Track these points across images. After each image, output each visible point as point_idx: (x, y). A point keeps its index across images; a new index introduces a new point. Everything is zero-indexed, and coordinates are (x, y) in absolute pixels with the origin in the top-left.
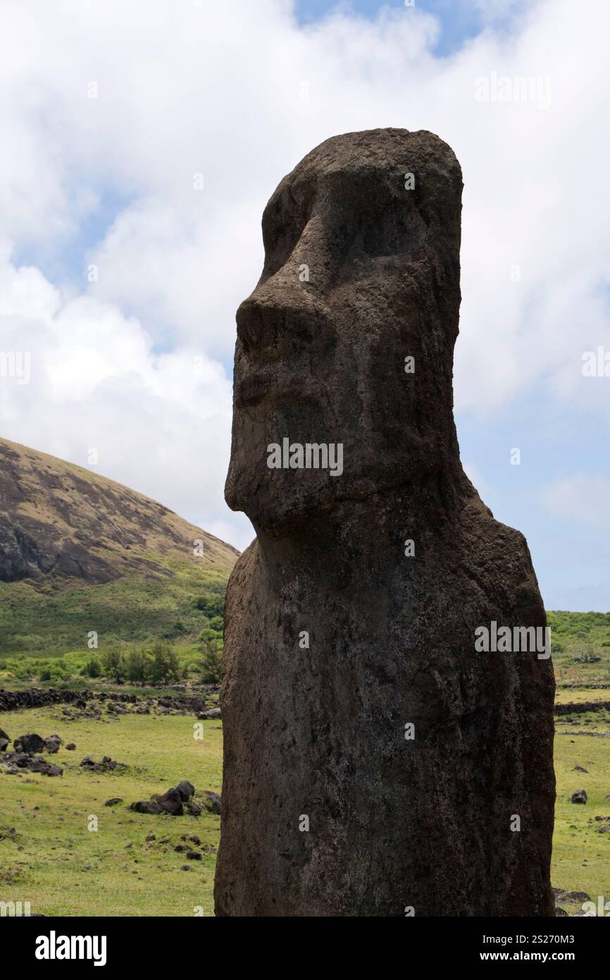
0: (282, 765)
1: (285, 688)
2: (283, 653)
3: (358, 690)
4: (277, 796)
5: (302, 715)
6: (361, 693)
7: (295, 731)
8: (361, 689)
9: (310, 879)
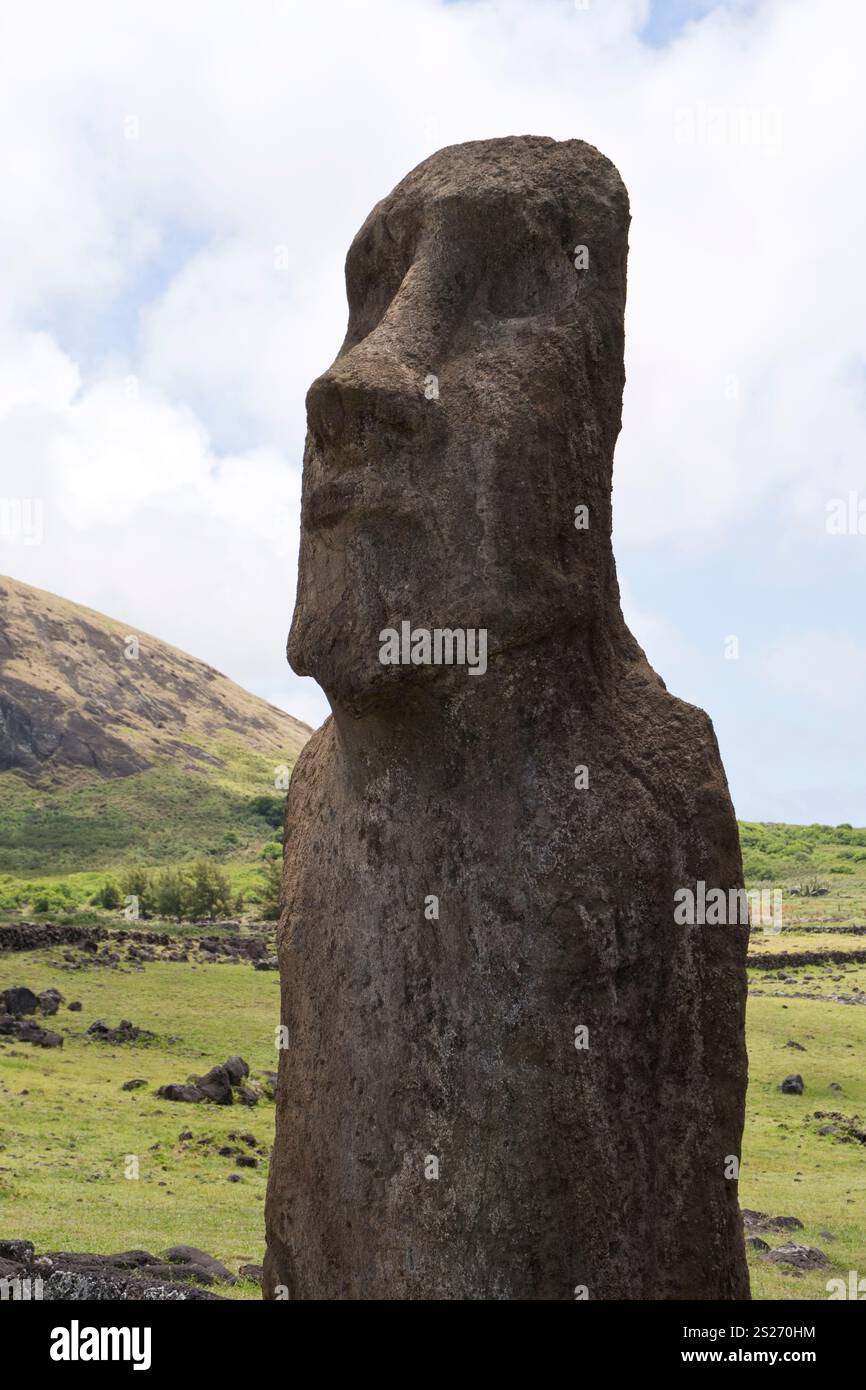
0: (363, 1035)
1: (369, 927)
2: (367, 877)
3: (471, 930)
4: (355, 1079)
5: (392, 964)
6: (476, 935)
7: (382, 987)
8: (476, 929)
9: (400, 1196)
